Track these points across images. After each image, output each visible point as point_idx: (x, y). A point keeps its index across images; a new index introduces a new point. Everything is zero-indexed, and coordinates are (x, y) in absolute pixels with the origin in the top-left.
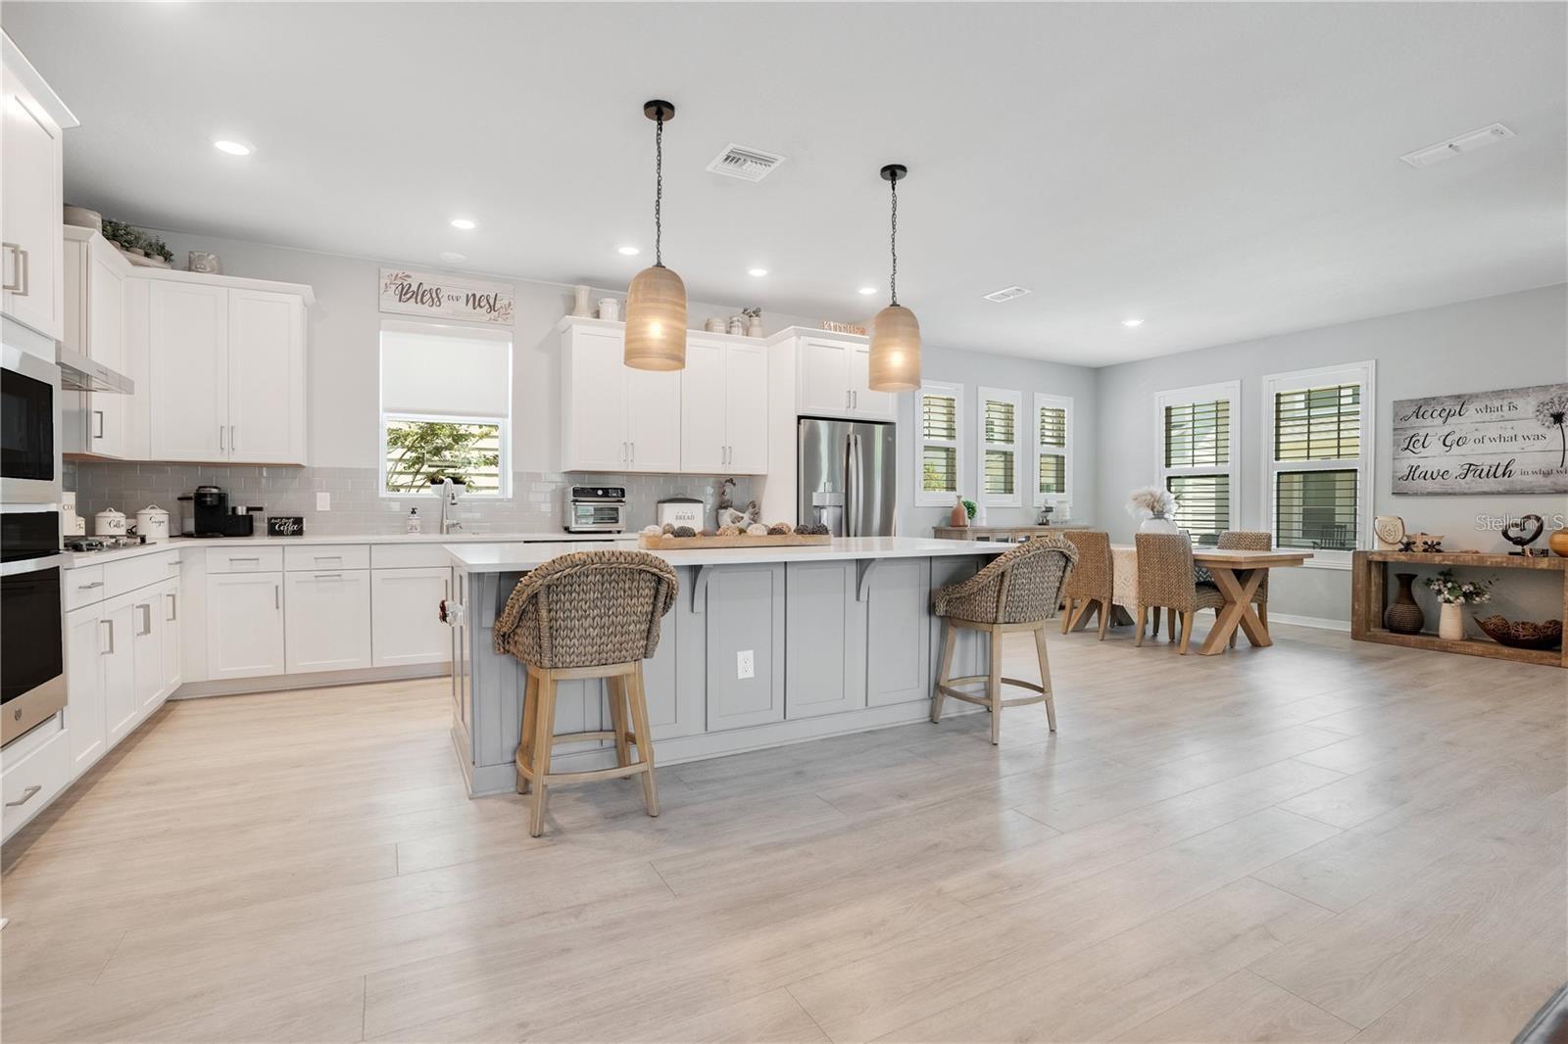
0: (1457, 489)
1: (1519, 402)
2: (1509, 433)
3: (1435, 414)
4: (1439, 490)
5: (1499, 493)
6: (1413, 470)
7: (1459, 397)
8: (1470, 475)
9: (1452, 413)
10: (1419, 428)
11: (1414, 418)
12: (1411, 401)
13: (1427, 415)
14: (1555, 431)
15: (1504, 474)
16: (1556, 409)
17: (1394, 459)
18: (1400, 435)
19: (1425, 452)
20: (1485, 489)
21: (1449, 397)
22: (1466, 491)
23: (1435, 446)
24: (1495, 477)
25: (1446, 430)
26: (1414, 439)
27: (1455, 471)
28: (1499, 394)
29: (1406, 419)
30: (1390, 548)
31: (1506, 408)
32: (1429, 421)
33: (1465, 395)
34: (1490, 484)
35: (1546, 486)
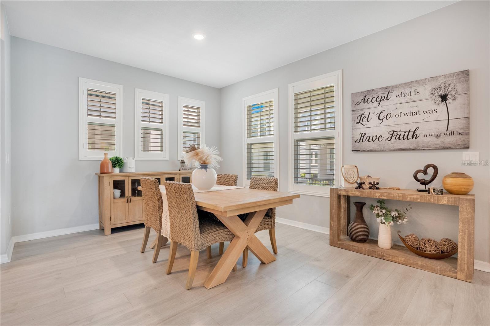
0: (387, 147)
1: (420, 89)
2: (414, 110)
3: (374, 100)
4: (376, 148)
5: (410, 150)
6: (363, 135)
7: (386, 88)
8: (394, 138)
9: (383, 98)
10: (365, 109)
11: (362, 103)
12: (361, 93)
13: (369, 101)
14: (443, 106)
15: (413, 137)
16: (443, 92)
17: (352, 129)
18: (356, 114)
19: (368, 124)
20: (402, 147)
21: (381, 88)
22: (391, 149)
23: (374, 119)
24: (408, 139)
25: (380, 109)
26: (363, 116)
27: (386, 136)
28: (408, 84)
29: (358, 104)
30: (351, 186)
31: (413, 93)
32: (370, 105)
33: (389, 87)
34: (405, 144)
35: (437, 144)
